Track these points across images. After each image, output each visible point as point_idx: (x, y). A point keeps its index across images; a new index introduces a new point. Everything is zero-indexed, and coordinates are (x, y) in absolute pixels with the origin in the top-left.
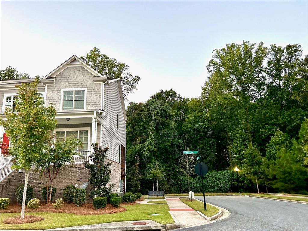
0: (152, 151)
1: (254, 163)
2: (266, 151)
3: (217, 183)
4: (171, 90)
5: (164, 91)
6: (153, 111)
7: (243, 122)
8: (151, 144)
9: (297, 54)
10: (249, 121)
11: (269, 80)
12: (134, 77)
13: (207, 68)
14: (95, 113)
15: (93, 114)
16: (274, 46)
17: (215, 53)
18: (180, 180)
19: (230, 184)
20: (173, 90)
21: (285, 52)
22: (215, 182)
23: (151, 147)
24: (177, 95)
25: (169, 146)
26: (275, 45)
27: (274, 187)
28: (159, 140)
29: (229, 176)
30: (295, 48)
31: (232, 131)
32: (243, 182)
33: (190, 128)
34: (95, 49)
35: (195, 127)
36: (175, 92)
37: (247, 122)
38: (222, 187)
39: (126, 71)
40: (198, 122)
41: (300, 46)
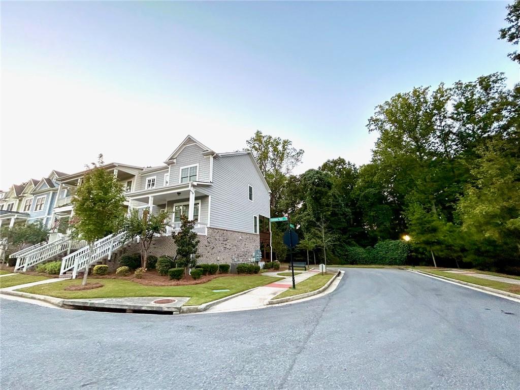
0: (311, 221)
1: (425, 231)
2: (454, 216)
3: (388, 255)
4: (339, 158)
5: (331, 160)
6: (309, 180)
7: (419, 182)
8: (309, 215)
9: (497, 85)
10: (428, 180)
11: (457, 126)
12: (298, 151)
13: (367, 127)
14: (190, 185)
15: (188, 186)
16: (459, 84)
17: (378, 109)
18: (347, 251)
19: (406, 255)
20: (342, 158)
21: (479, 87)
22: (386, 253)
23: (308, 217)
24: (347, 162)
25: (329, 215)
26: (460, 81)
27: (465, 260)
28: (318, 210)
29: (404, 246)
30: (494, 78)
31: (408, 194)
32: (423, 253)
33: (359, 195)
34: (258, 132)
35: (363, 194)
36: (343, 159)
37: (426, 182)
38: (396, 259)
39: (290, 147)
40: (368, 188)
41: (502, 73)
